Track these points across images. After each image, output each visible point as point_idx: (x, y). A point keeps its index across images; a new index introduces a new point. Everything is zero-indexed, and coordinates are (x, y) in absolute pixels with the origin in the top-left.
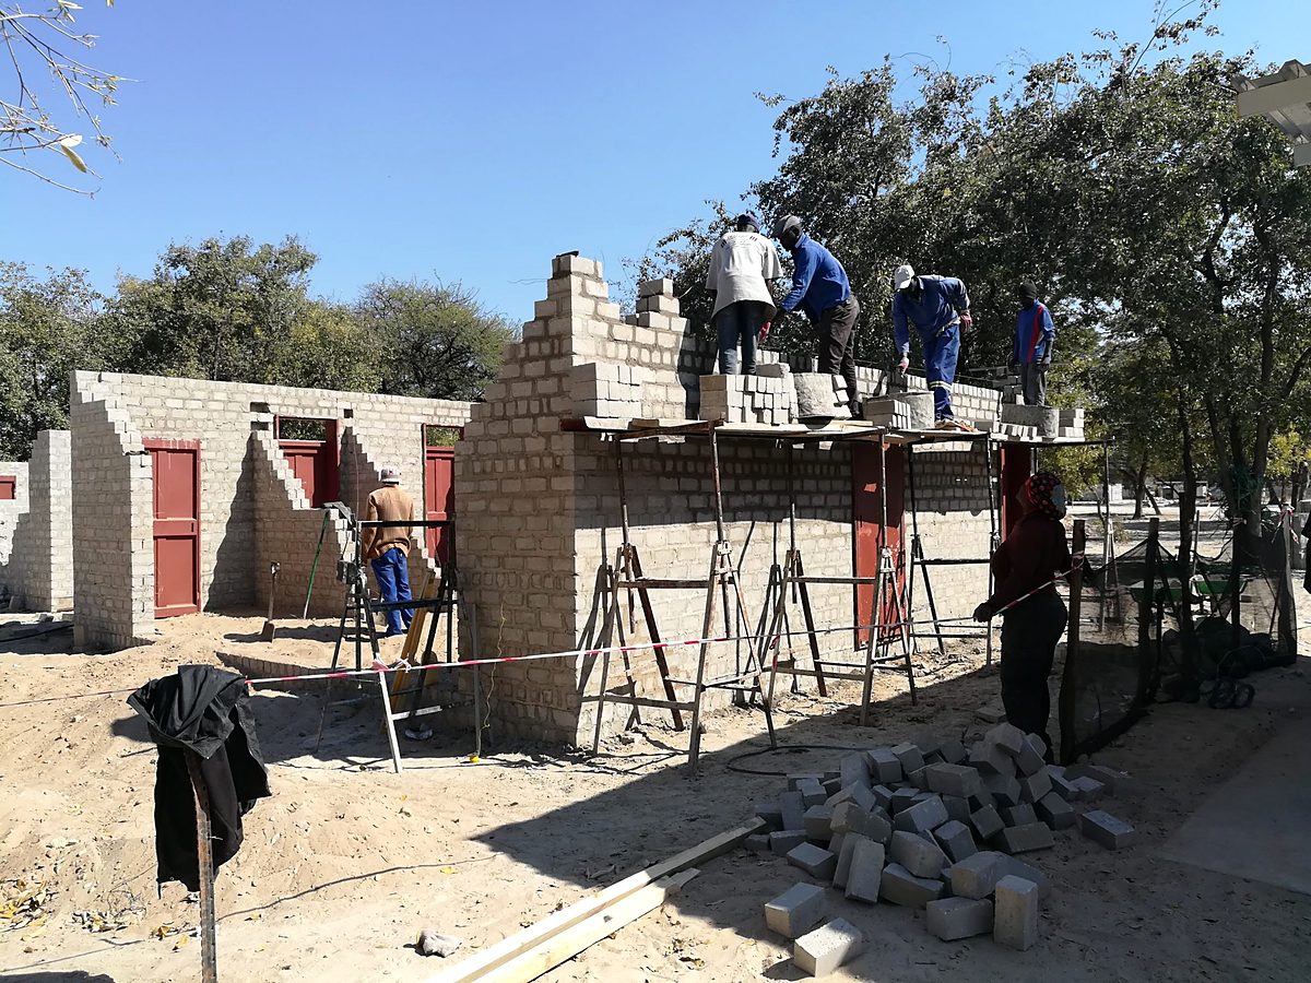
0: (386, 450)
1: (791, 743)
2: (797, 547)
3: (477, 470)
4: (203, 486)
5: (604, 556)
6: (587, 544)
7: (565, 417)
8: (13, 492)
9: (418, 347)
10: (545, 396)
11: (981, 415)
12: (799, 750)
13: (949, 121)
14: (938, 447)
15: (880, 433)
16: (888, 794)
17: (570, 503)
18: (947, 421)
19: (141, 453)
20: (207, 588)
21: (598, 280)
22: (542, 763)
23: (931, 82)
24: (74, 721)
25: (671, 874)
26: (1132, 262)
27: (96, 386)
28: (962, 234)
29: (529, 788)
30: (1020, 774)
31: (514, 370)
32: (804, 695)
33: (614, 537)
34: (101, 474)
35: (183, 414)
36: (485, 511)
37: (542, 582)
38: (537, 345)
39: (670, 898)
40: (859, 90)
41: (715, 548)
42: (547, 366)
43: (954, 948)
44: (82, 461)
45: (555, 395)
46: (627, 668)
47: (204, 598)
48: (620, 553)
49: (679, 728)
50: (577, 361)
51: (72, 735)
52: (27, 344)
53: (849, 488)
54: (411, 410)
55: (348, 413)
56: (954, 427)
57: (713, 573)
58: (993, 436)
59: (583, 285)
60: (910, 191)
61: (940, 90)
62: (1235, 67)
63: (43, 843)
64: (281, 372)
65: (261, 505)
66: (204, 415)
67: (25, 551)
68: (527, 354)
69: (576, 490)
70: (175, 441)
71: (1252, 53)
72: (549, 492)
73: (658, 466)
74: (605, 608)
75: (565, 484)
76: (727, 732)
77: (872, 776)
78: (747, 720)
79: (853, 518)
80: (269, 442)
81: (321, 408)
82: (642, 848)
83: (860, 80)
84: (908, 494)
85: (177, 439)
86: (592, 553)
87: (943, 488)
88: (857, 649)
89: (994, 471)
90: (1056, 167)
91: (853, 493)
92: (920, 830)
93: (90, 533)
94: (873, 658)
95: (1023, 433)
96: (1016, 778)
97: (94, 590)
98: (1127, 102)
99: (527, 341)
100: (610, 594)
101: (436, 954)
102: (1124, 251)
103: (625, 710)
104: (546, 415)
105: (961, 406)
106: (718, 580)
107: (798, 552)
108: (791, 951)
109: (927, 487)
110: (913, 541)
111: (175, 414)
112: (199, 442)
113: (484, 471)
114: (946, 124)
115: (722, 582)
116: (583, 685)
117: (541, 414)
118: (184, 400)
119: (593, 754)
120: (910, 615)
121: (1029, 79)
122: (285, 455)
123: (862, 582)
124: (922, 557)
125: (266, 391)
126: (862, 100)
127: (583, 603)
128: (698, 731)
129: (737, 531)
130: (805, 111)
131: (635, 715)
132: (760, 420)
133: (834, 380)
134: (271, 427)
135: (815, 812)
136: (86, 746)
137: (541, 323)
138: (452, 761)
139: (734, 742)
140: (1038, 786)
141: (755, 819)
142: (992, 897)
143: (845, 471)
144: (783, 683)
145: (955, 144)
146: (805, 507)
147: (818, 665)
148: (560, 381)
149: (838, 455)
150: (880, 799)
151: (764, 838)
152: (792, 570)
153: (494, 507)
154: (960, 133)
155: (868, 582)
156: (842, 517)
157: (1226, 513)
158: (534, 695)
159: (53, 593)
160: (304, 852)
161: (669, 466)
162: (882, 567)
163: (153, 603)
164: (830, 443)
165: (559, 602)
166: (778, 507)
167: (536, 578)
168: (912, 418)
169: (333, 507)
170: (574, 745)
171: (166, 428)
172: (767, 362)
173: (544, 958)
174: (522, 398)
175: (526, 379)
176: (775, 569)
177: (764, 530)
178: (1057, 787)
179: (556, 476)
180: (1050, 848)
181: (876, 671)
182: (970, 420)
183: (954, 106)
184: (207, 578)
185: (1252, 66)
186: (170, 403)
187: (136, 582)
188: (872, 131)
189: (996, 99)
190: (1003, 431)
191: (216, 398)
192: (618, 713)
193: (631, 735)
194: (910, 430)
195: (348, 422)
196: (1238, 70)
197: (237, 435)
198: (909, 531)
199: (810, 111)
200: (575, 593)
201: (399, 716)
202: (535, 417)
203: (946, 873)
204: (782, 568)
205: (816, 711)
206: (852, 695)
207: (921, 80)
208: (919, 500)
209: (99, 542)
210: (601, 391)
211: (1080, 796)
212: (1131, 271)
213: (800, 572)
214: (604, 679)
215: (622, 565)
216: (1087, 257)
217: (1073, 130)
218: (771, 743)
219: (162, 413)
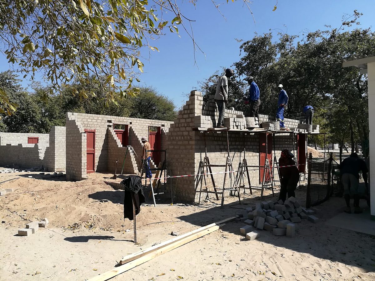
0: (140, 132)
1: (244, 203)
2: (245, 158)
3: (172, 139)
4: (96, 141)
5: (201, 159)
6: (197, 156)
7: (193, 127)
8: (38, 141)
9: (140, 103)
10: (188, 122)
11: (292, 126)
12: (246, 204)
13: (287, 47)
14: (281, 134)
15: (266, 131)
16: (266, 211)
17: (194, 147)
18: (283, 128)
19: (84, 133)
20: (96, 167)
21: (201, 96)
22: (187, 206)
23: (282, 37)
24: (79, 194)
25: (220, 224)
26: (335, 85)
27: (72, 116)
28: (290, 77)
29: (186, 210)
30: (295, 208)
31: (181, 116)
32: (247, 194)
33: (203, 155)
34: (74, 138)
35: (92, 123)
36: (173, 148)
37: (187, 164)
38: (186, 111)
39: (220, 228)
40: (263, 39)
41: (227, 158)
42: (189, 116)
43: (278, 237)
44: (69, 134)
45: (191, 122)
46: (206, 185)
47: (96, 169)
48: (205, 158)
49: (218, 199)
50: (196, 115)
51: (80, 197)
52: (41, 102)
53: (258, 144)
54: (146, 122)
55: (131, 123)
56: (285, 130)
57: (227, 163)
58: (294, 132)
59: (197, 98)
60: (276, 65)
61: (284, 39)
62: (365, 32)
63: (90, 215)
64: (105, 110)
65: (110, 146)
66: (96, 123)
67: (48, 156)
68: (184, 113)
69: (195, 144)
70: (89, 130)
71: (370, 28)
72: (189, 144)
73: (213, 139)
74: (201, 171)
75: (193, 142)
76: (228, 201)
77: (262, 208)
78: (233, 199)
79: (259, 151)
80: (112, 130)
81: (124, 122)
82: (213, 221)
83: (263, 36)
84: (273, 146)
85: (90, 129)
86: (198, 158)
87: (282, 145)
88: (260, 184)
89: (296, 140)
90: (315, 60)
91: (259, 146)
92: (272, 216)
93: (71, 152)
94: (264, 185)
95: (302, 131)
96: (294, 208)
97: (71, 166)
98: (335, 42)
99: (184, 110)
100: (202, 168)
101: (175, 235)
102: (333, 82)
103: (205, 194)
104: (188, 127)
105: (287, 124)
106: (228, 165)
107: (246, 160)
108: (245, 237)
109: (278, 144)
110: (274, 158)
111: (90, 123)
112: (95, 130)
113: (173, 139)
114: (286, 48)
115: (229, 165)
116: (196, 188)
117: (187, 126)
118: (92, 119)
119: (199, 204)
120: (273, 176)
121: (308, 36)
122: (116, 133)
123: (261, 167)
124: (276, 162)
125: (111, 117)
126: (264, 41)
127: (196, 170)
128: (223, 200)
129: (231, 154)
130: (248, 44)
131: (207, 196)
132: (237, 128)
133: (255, 118)
134: (112, 126)
135: (250, 213)
136: (83, 200)
137: (188, 106)
138: (166, 205)
139: (231, 203)
140: (299, 210)
141: (237, 216)
142: (286, 228)
143: (257, 140)
144: (242, 191)
145: (288, 53)
146: (248, 149)
147: (250, 187)
148: (192, 119)
149: (256, 136)
150: (264, 211)
151: (239, 219)
152: (244, 164)
153: (176, 147)
154: (289, 50)
155: (263, 167)
156: (257, 151)
157: (362, 152)
158: (185, 190)
159: (55, 167)
160: (144, 218)
161: (216, 139)
162: (266, 163)
163: (86, 170)
164: (254, 133)
165: (191, 169)
166: (241, 149)
167: (185, 164)
168: (274, 127)
169: (129, 147)
170: (194, 202)
171: (88, 126)
172: (239, 114)
173: (197, 236)
174: (182, 123)
175: (184, 118)
176: (240, 163)
177: (237, 154)
178: (303, 211)
179: (190, 141)
180: (301, 222)
181: (265, 189)
182: (289, 127)
183: (288, 43)
184: (96, 164)
185: (370, 32)
186: (89, 120)
187: (82, 164)
188: (266, 49)
189: (299, 42)
190: (297, 130)
191: (99, 119)
192: (204, 195)
193: (207, 200)
194: (273, 130)
195: (131, 125)
196: (366, 33)
197: (104, 128)
198: (273, 155)
199: (249, 44)
200: (194, 167)
201: (155, 194)
202: (186, 127)
203: (277, 224)
204: (242, 163)
205: (250, 197)
206: (259, 194)
207: (279, 36)
208: (276, 147)
209: (73, 154)
210: (202, 122)
211: (309, 213)
212: (335, 88)
213: (246, 164)
214: (201, 187)
215: (205, 161)
216: (323, 84)
217: (320, 50)
218: (240, 203)
219: (87, 123)
